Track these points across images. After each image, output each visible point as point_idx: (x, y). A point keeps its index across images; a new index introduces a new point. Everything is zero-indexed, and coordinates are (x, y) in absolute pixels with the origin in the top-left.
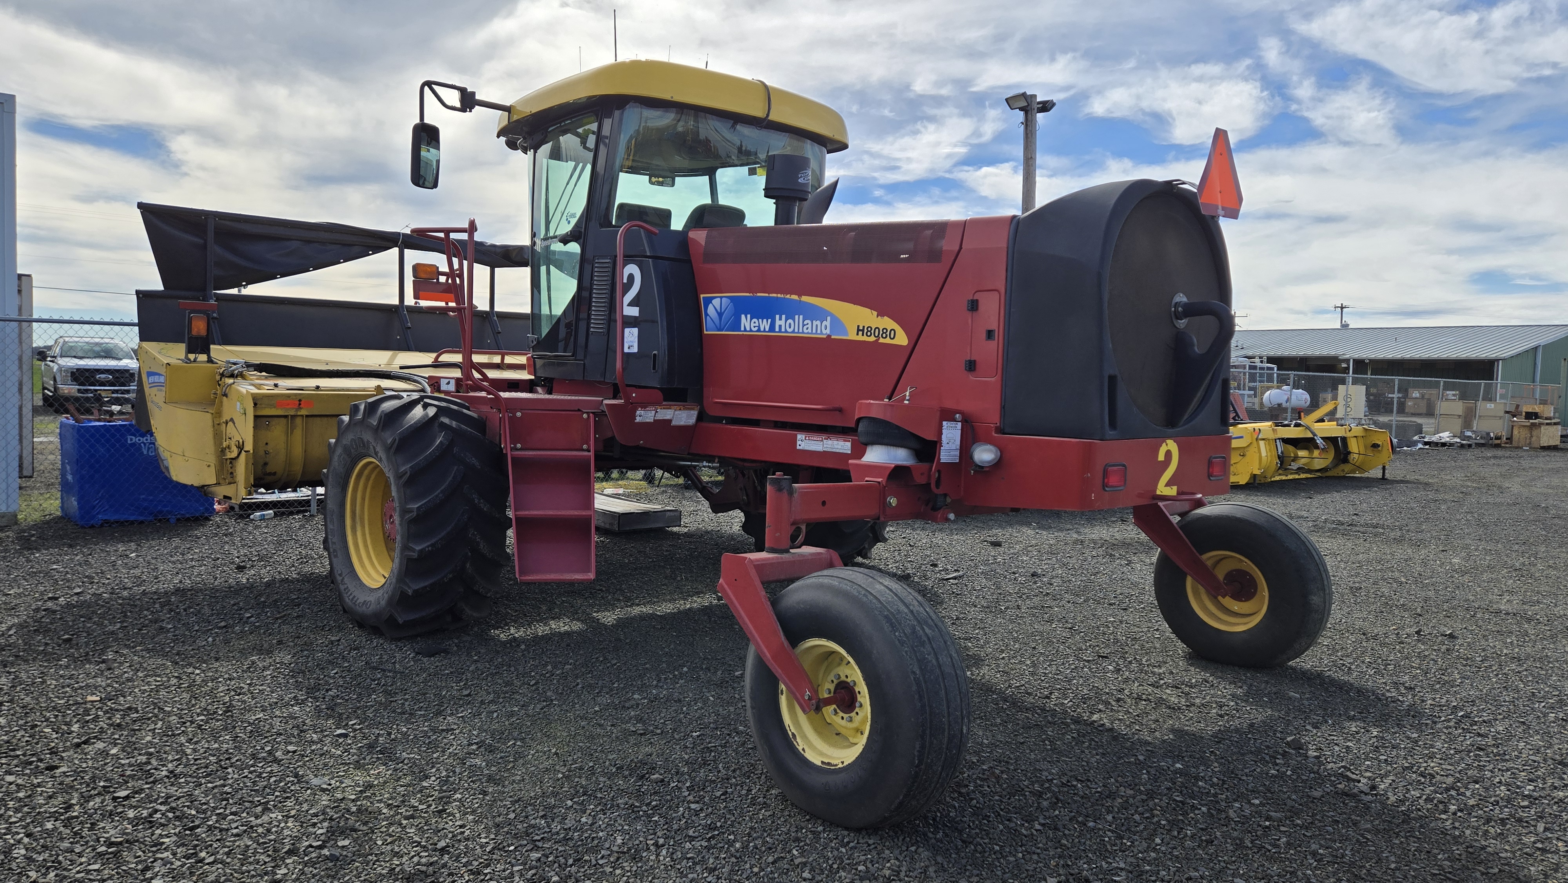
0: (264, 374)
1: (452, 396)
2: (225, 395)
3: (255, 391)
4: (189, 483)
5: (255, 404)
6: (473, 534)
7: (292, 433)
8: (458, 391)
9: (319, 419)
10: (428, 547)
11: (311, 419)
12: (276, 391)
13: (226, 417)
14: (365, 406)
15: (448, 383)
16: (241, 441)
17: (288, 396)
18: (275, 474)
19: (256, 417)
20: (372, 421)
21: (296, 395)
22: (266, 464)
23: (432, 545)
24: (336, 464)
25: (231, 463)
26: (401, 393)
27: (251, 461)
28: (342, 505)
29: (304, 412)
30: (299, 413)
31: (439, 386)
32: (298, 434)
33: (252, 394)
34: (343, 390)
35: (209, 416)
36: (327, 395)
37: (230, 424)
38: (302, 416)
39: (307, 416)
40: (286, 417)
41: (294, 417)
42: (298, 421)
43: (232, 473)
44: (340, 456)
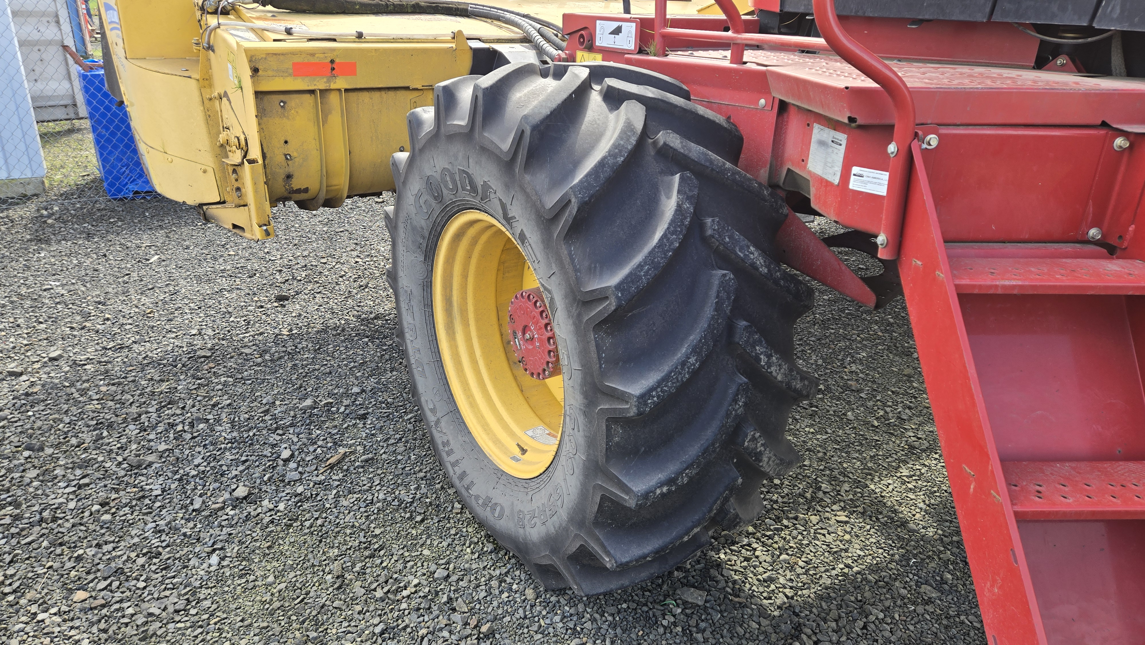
0: (269, 8)
1: (629, 62)
2: (210, 48)
3: (254, 43)
4: (180, 200)
5: (255, 71)
6: (754, 439)
7: (325, 122)
8: (641, 51)
9: (366, 94)
10: (661, 485)
11: (351, 94)
12: (289, 45)
13: (218, 90)
14: (475, 98)
15: (617, 31)
16: (242, 138)
17: (312, 53)
18: (306, 190)
19: (259, 95)
20: (495, 139)
21: (324, 51)
22: (289, 177)
23: (670, 482)
24: (412, 210)
25: (234, 171)
26: (498, 47)
27: (262, 179)
28: (428, 285)
29: (341, 83)
30: (333, 86)
31: (592, 38)
32: (336, 119)
33: (246, 51)
34: (401, 40)
35: (193, 83)
36: (376, 50)
37: (224, 100)
38: (339, 90)
39: (347, 90)
40: (312, 92)
41: (324, 92)
42: (334, 99)
43: (238, 189)
44: (418, 196)
